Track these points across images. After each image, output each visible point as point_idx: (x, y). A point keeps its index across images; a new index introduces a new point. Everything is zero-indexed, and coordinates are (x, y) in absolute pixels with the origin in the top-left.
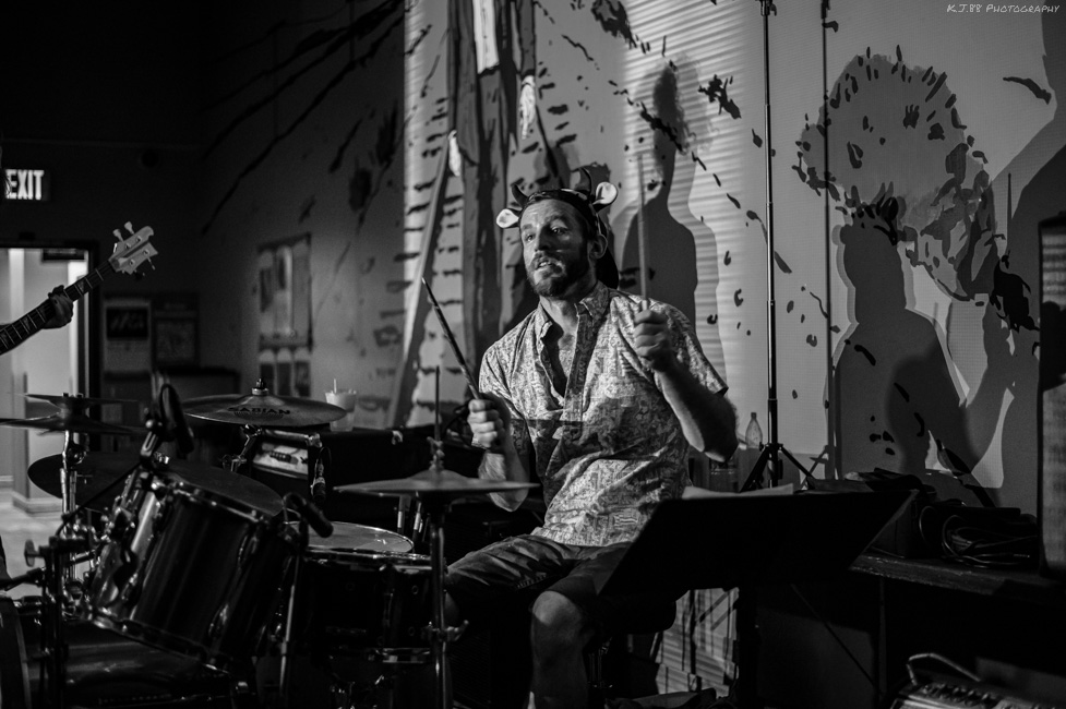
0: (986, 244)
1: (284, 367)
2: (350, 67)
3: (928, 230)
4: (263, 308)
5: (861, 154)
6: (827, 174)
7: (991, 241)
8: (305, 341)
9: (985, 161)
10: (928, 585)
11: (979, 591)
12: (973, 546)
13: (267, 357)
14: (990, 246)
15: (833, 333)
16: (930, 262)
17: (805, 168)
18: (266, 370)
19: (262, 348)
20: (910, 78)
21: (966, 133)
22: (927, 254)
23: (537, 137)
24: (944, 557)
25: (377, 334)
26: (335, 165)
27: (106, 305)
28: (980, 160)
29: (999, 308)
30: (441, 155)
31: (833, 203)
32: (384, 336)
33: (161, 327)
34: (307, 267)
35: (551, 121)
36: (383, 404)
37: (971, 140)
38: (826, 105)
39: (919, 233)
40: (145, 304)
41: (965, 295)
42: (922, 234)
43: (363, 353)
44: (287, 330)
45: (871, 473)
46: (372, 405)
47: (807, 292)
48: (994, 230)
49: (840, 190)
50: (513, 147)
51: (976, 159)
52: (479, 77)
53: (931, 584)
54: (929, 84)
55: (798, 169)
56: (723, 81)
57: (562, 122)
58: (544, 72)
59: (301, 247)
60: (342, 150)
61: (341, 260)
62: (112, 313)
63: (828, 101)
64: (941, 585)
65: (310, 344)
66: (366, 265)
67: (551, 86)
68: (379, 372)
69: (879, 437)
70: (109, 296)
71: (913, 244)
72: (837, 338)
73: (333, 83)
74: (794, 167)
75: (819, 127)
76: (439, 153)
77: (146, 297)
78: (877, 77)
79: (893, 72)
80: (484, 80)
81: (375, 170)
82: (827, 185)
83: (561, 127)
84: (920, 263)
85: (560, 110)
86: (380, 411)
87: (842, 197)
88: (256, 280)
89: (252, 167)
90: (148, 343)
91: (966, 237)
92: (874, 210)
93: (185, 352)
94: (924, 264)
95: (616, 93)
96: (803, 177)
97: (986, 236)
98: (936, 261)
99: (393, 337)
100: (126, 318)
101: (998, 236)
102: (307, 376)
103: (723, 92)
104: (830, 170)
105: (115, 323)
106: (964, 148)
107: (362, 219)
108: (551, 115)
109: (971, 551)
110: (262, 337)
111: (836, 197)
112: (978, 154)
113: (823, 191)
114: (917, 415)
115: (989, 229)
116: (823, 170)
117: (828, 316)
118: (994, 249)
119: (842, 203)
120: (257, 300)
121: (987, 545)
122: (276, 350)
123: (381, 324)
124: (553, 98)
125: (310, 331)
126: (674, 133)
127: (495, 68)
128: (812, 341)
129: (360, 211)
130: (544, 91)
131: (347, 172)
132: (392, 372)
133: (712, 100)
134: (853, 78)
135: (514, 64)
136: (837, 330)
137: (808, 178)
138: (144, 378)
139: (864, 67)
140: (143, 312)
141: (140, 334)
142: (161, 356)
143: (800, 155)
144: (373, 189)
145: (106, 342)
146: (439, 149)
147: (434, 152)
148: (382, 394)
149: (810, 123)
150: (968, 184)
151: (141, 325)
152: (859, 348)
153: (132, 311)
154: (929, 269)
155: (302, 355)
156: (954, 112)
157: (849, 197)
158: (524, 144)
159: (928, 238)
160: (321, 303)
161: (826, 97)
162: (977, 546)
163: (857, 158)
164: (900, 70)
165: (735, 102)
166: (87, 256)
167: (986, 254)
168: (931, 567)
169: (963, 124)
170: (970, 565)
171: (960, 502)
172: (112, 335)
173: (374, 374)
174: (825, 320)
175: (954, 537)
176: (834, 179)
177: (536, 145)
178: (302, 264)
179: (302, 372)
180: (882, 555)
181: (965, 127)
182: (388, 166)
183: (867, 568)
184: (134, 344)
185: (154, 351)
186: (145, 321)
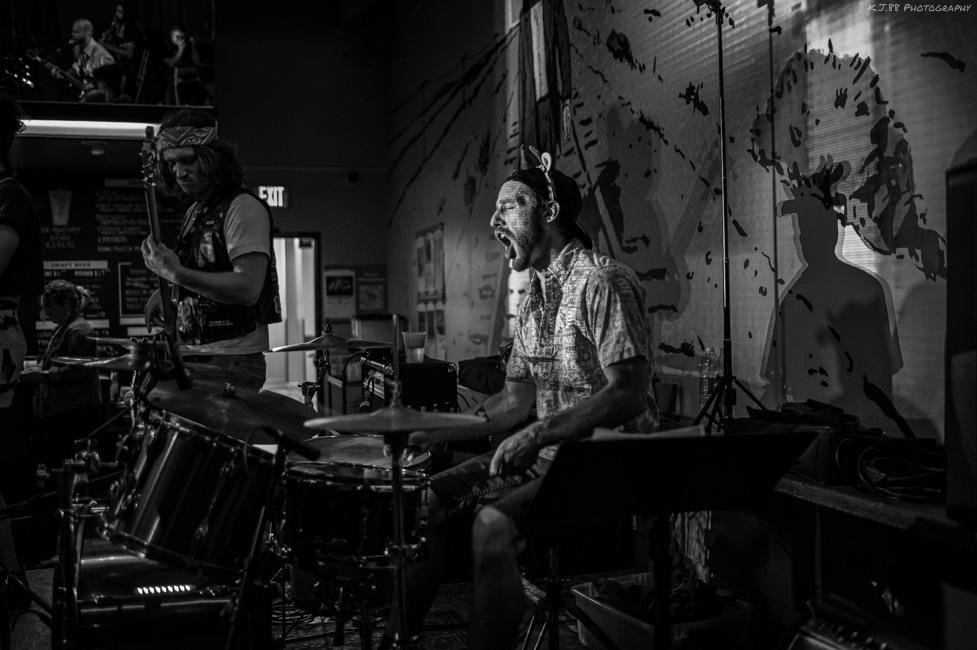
0: (906, 204)
1: (431, 314)
2: (463, 106)
3: (855, 195)
4: (420, 275)
5: (800, 134)
6: (774, 154)
7: (910, 201)
8: (441, 296)
9: (905, 131)
10: (843, 513)
11: (889, 523)
12: (885, 479)
13: (421, 308)
14: (909, 205)
15: (779, 285)
16: (857, 222)
17: (757, 149)
18: (421, 315)
19: (419, 301)
20: (840, 66)
21: (888, 108)
22: (855, 215)
23: (573, 144)
24: (859, 486)
25: (481, 290)
26: (456, 175)
27: (326, 274)
28: (901, 130)
29: (917, 260)
30: (515, 162)
31: (779, 178)
32: (485, 292)
33: (362, 288)
34: (441, 246)
35: (581, 131)
36: (484, 339)
37: (892, 113)
38: (772, 96)
39: (848, 198)
40: (351, 273)
41: (887, 249)
42: (850, 199)
43: (472, 305)
44: (431, 290)
45: (805, 404)
46: (478, 340)
47: (759, 252)
48: (913, 191)
49: (784, 166)
50: (558, 153)
51: (896, 130)
52: (537, 103)
53: (846, 511)
54: (856, 69)
55: (751, 151)
56: (696, 87)
57: (588, 131)
58: (577, 95)
59: (438, 232)
60: (459, 164)
61: (460, 240)
62: (330, 280)
63: (774, 93)
64: (855, 513)
65: (444, 298)
66: (474, 243)
67: (581, 105)
68: (482, 317)
69: (816, 371)
70: (328, 268)
71: (843, 208)
72: (782, 289)
73: (454, 119)
74: (749, 151)
75: (767, 115)
76: (514, 161)
77: (351, 268)
78: (812, 68)
79: (826, 62)
80: (540, 106)
81: (478, 176)
82: (773, 163)
83: (587, 135)
84: (849, 224)
85: (586, 122)
86: (483, 344)
87: (786, 172)
88: (415, 256)
89: (412, 180)
90: (353, 299)
91: (888, 199)
92: (811, 181)
93: (378, 305)
94: (852, 224)
95: (623, 105)
96: (755, 158)
97: (906, 197)
98: (863, 221)
99: (490, 293)
100: (339, 283)
101: (916, 196)
102: (442, 320)
103: (696, 95)
104: (776, 150)
105: (332, 286)
106: (885, 121)
107: (471, 211)
108: (581, 126)
109: (883, 483)
110: (419, 294)
111: (781, 172)
112: (898, 125)
113: (770, 168)
114: (846, 353)
115: (908, 191)
116: (771, 151)
117: (775, 270)
118: (913, 208)
119: (786, 177)
120: (415, 269)
121: (900, 478)
122: (426, 302)
123: (482, 284)
124: (582, 114)
125: (444, 289)
126: (662, 132)
127: (547, 96)
128: (763, 292)
129: (470, 205)
130: (577, 109)
131: (463, 179)
132: (489, 317)
133: (688, 103)
134: (794, 72)
135: (558, 92)
136: (782, 282)
137: (759, 159)
138: (347, 322)
139: (802, 60)
140: (350, 278)
141: (349, 293)
142: (362, 307)
143: (753, 140)
144: (477, 190)
145: (325, 298)
146: (514, 158)
147: (511, 161)
148: (483, 333)
149: (760, 113)
150: (889, 152)
151: (349, 287)
152: (799, 297)
153: (343, 278)
154: (856, 228)
155: (440, 306)
156: (877, 91)
157: (791, 171)
158: (565, 150)
159: (856, 202)
160: (450, 271)
161: (772, 90)
162: (889, 479)
163: (797, 138)
164: (831, 60)
165: (705, 103)
166: (313, 243)
167: (906, 212)
168: (846, 496)
169: (885, 100)
170: (883, 497)
171: (881, 431)
172: (330, 293)
173: (479, 319)
174: (773, 274)
175: (868, 468)
176: (779, 158)
177: (572, 149)
178: (440, 243)
179: (440, 318)
180: (805, 481)
181: (887, 103)
182: (485, 173)
183: (792, 491)
184: (344, 299)
185: (358, 303)
186: (351, 284)
